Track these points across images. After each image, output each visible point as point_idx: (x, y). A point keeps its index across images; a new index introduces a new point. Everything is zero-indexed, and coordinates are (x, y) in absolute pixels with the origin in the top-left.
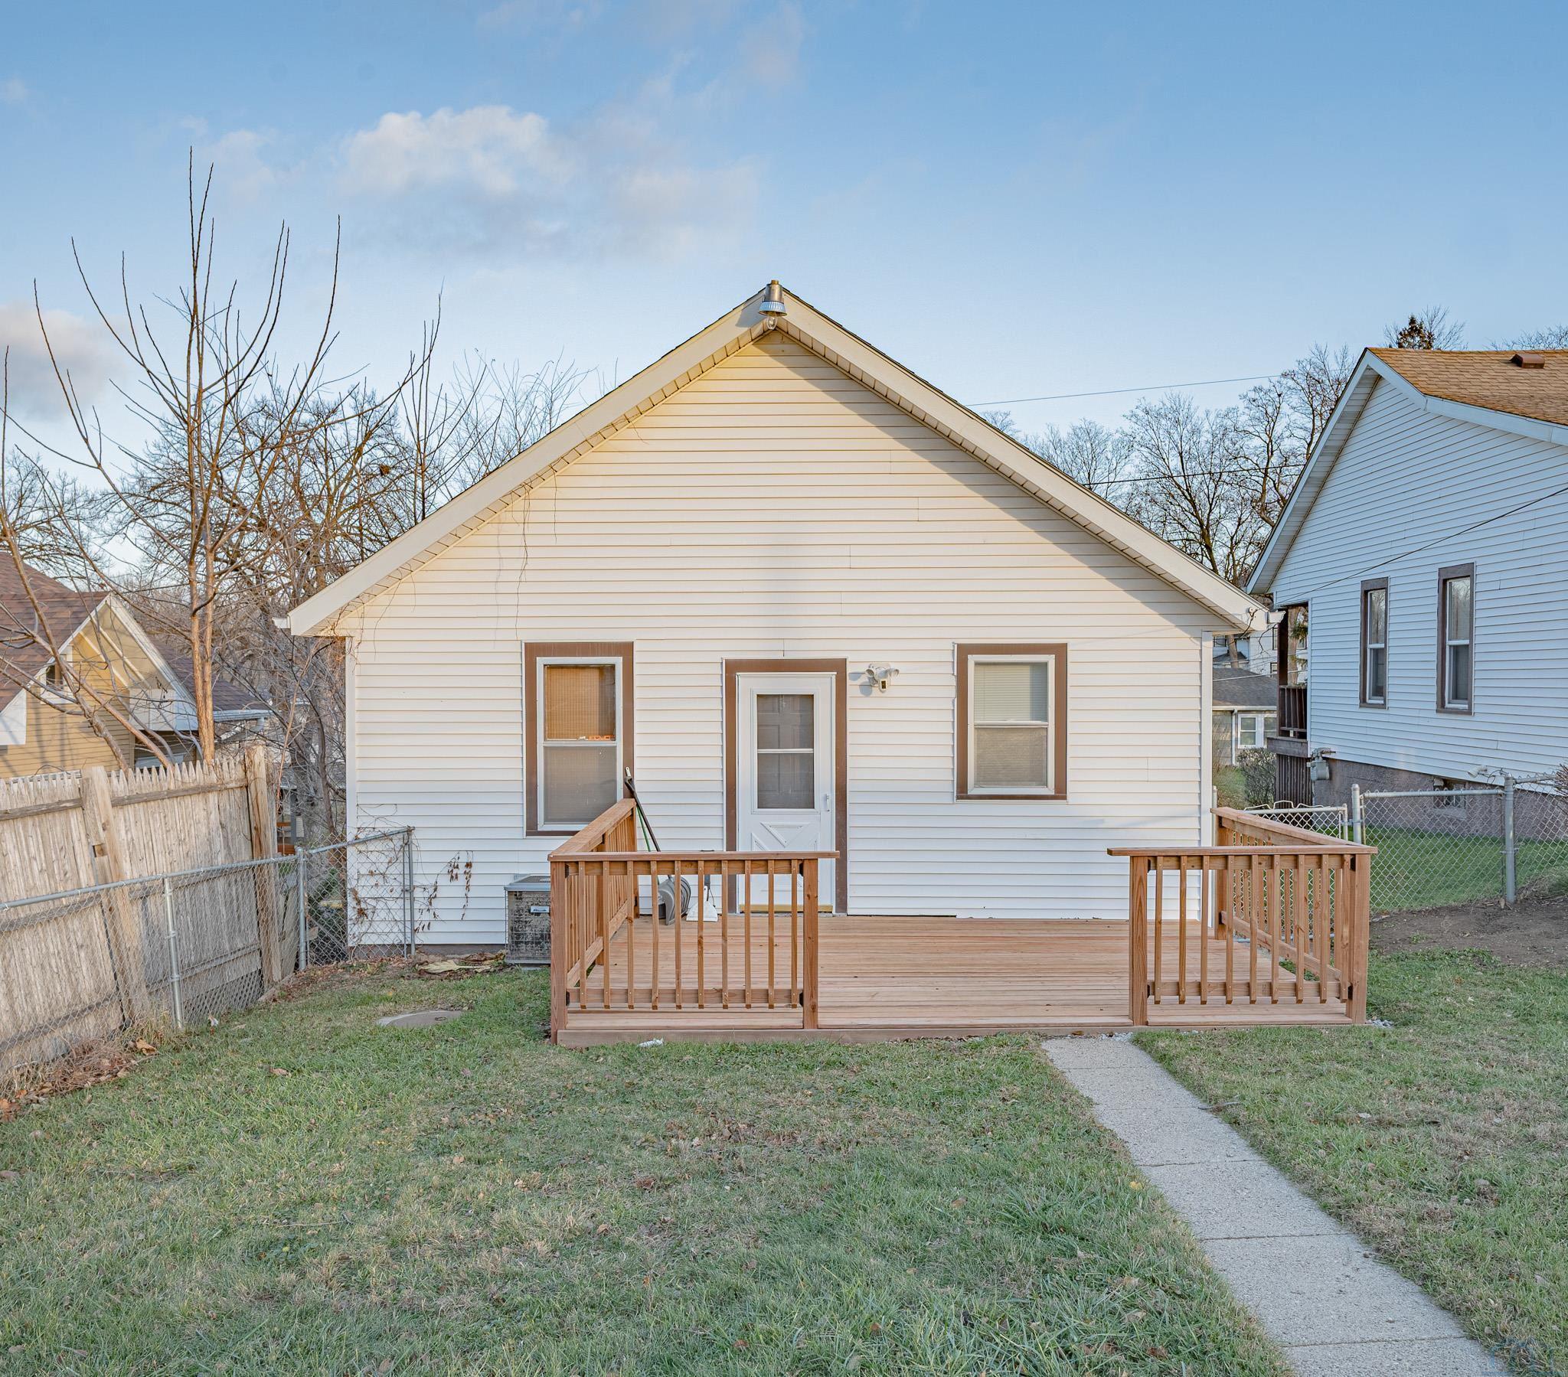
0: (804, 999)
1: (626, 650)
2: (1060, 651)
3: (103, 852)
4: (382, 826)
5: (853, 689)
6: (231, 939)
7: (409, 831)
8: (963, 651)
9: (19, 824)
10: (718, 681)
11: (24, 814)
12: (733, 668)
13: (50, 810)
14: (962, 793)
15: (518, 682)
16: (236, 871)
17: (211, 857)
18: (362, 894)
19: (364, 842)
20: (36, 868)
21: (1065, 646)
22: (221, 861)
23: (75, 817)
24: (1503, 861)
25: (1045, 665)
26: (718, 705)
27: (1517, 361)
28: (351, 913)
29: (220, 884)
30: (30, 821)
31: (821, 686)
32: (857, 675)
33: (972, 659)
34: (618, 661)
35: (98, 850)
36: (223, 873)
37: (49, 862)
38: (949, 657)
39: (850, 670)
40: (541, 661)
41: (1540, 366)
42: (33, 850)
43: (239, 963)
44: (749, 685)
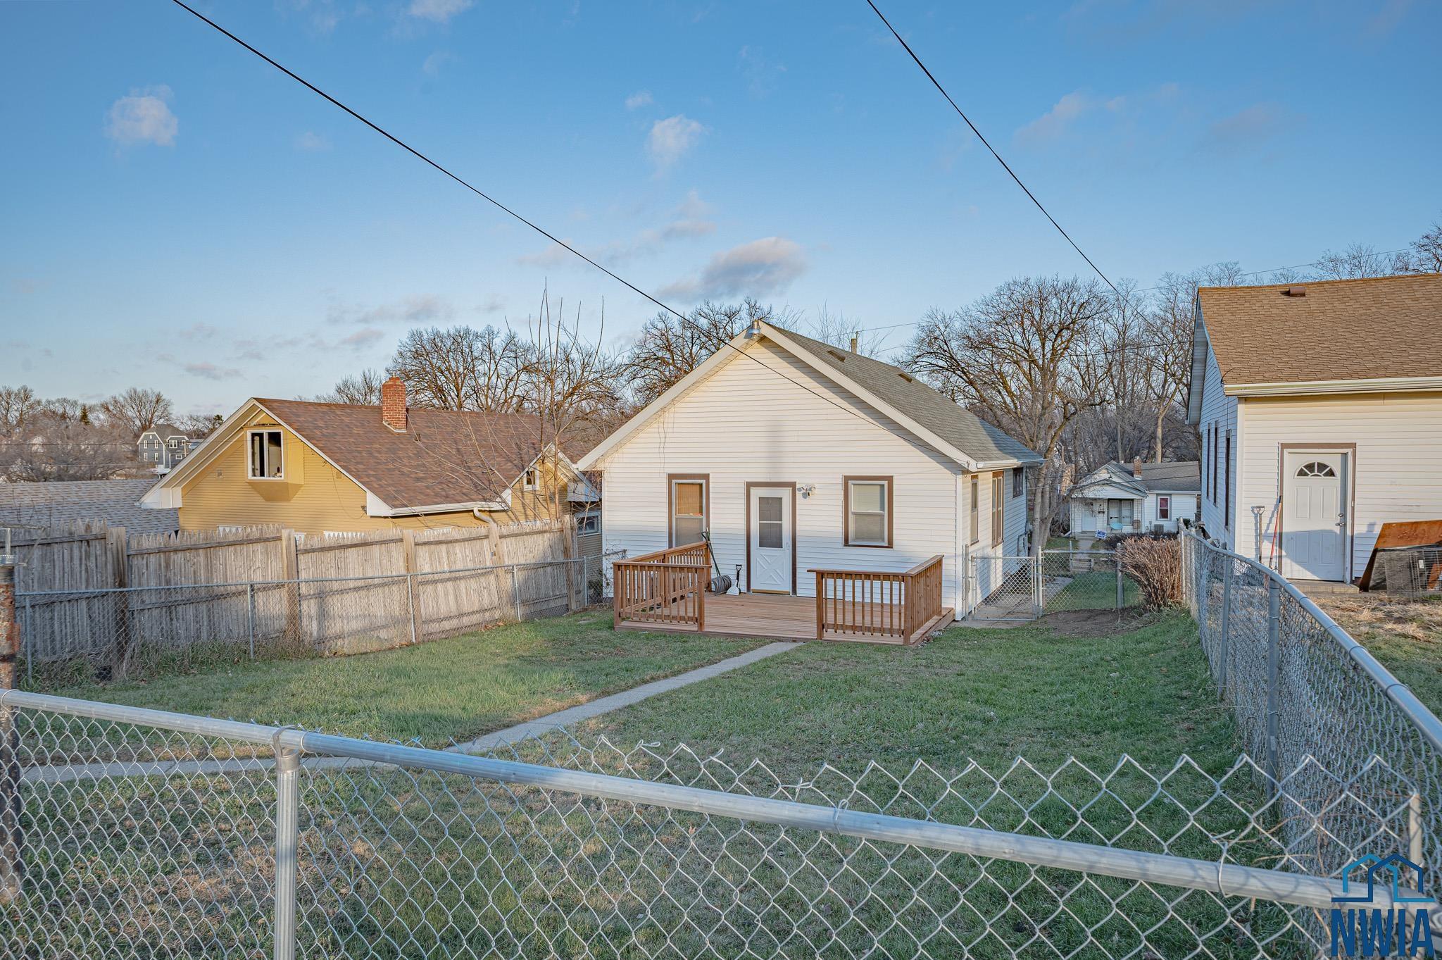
0: (699, 620)
1: (706, 477)
2: (890, 479)
3: (495, 555)
4: (615, 549)
5: (799, 495)
6: (553, 591)
7: (625, 551)
8: (847, 479)
9: (462, 543)
10: (744, 491)
11: (464, 540)
12: (750, 485)
13: (474, 539)
14: (846, 543)
15: (666, 490)
16: (557, 564)
17: (545, 556)
18: (608, 576)
19: (609, 555)
20: (468, 559)
21: (892, 477)
22: (549, 560)
23: (485, 542)
24: (1117, 587)
25: (883, 485)
26: (744, 501)
27: (1288, 293)
28: (604, 584)
29: (549, 569)
30: (466, 543)
31: (785, 494)
32: (800, 490)
33: (850, 482)
34: (703, 482)
35: (494, 554)
36: (551, 564)
37: (474, 558)
38: (841, 481)
39: (798, 487)
40: (674, 481)
41: (1303, 295)
42: (467, 553)
43: (557, 600)
44: (757, 493)
